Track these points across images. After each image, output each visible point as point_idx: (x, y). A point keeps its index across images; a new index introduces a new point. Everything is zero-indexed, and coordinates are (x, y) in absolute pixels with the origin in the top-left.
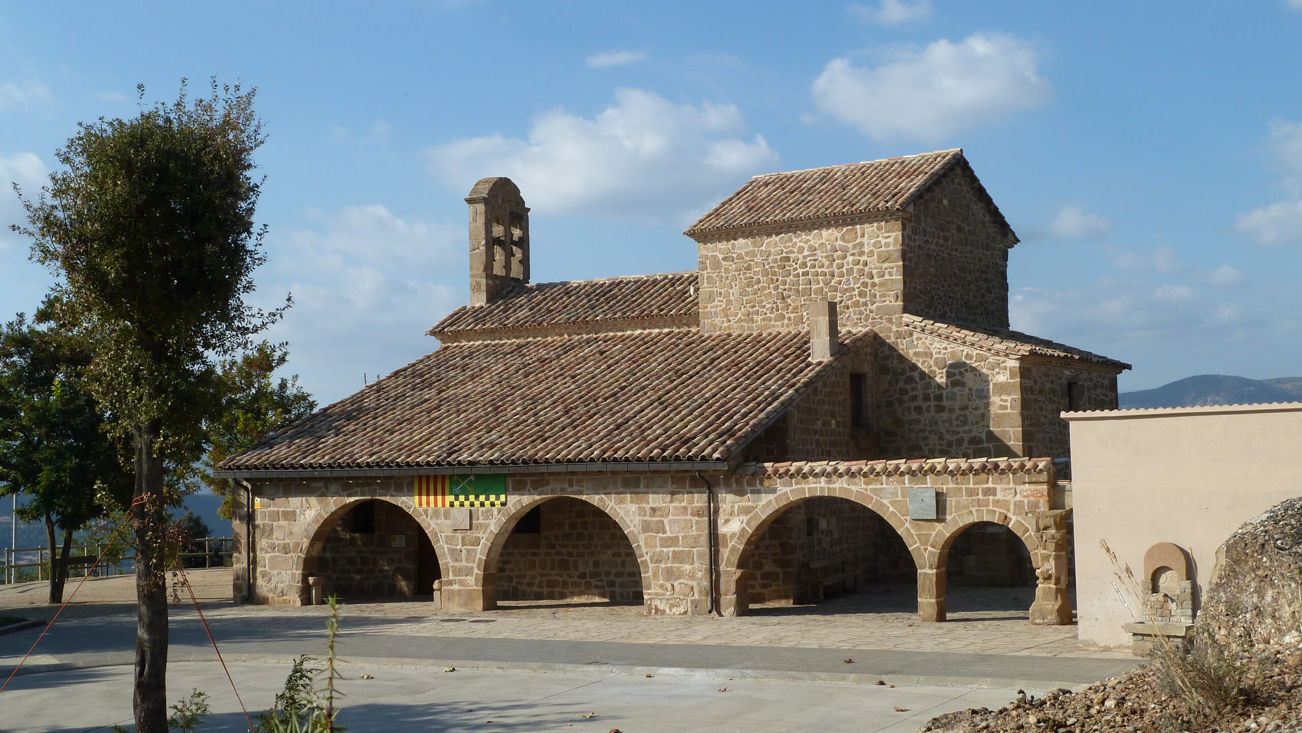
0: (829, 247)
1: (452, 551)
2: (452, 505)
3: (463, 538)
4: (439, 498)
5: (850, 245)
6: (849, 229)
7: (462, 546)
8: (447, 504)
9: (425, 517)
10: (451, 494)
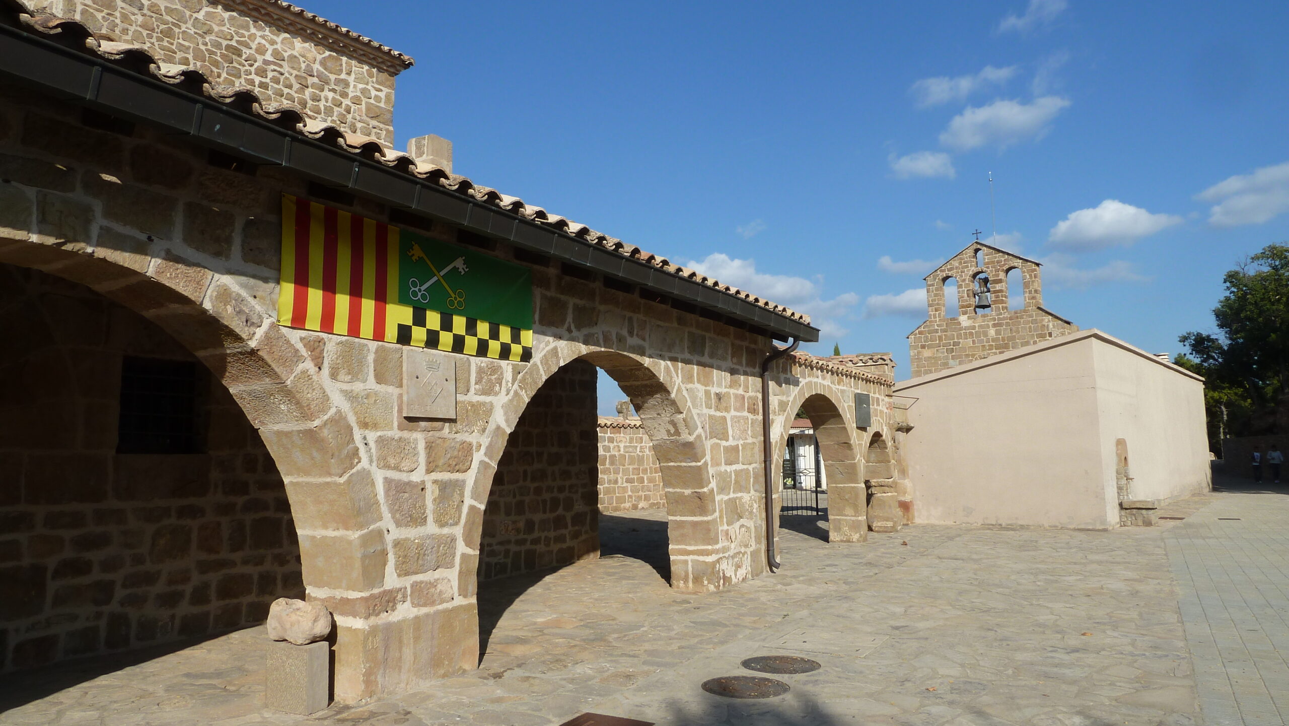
0: (303, 66)
1: (396, 489)
2: (404, 335)
3: (430, 447)
4: (368, 306)
5: (333, 77)
6: (334, 56)
7: (429, 471)
8: (391, 332)
9: (308, 365)
10: (403, 300)
